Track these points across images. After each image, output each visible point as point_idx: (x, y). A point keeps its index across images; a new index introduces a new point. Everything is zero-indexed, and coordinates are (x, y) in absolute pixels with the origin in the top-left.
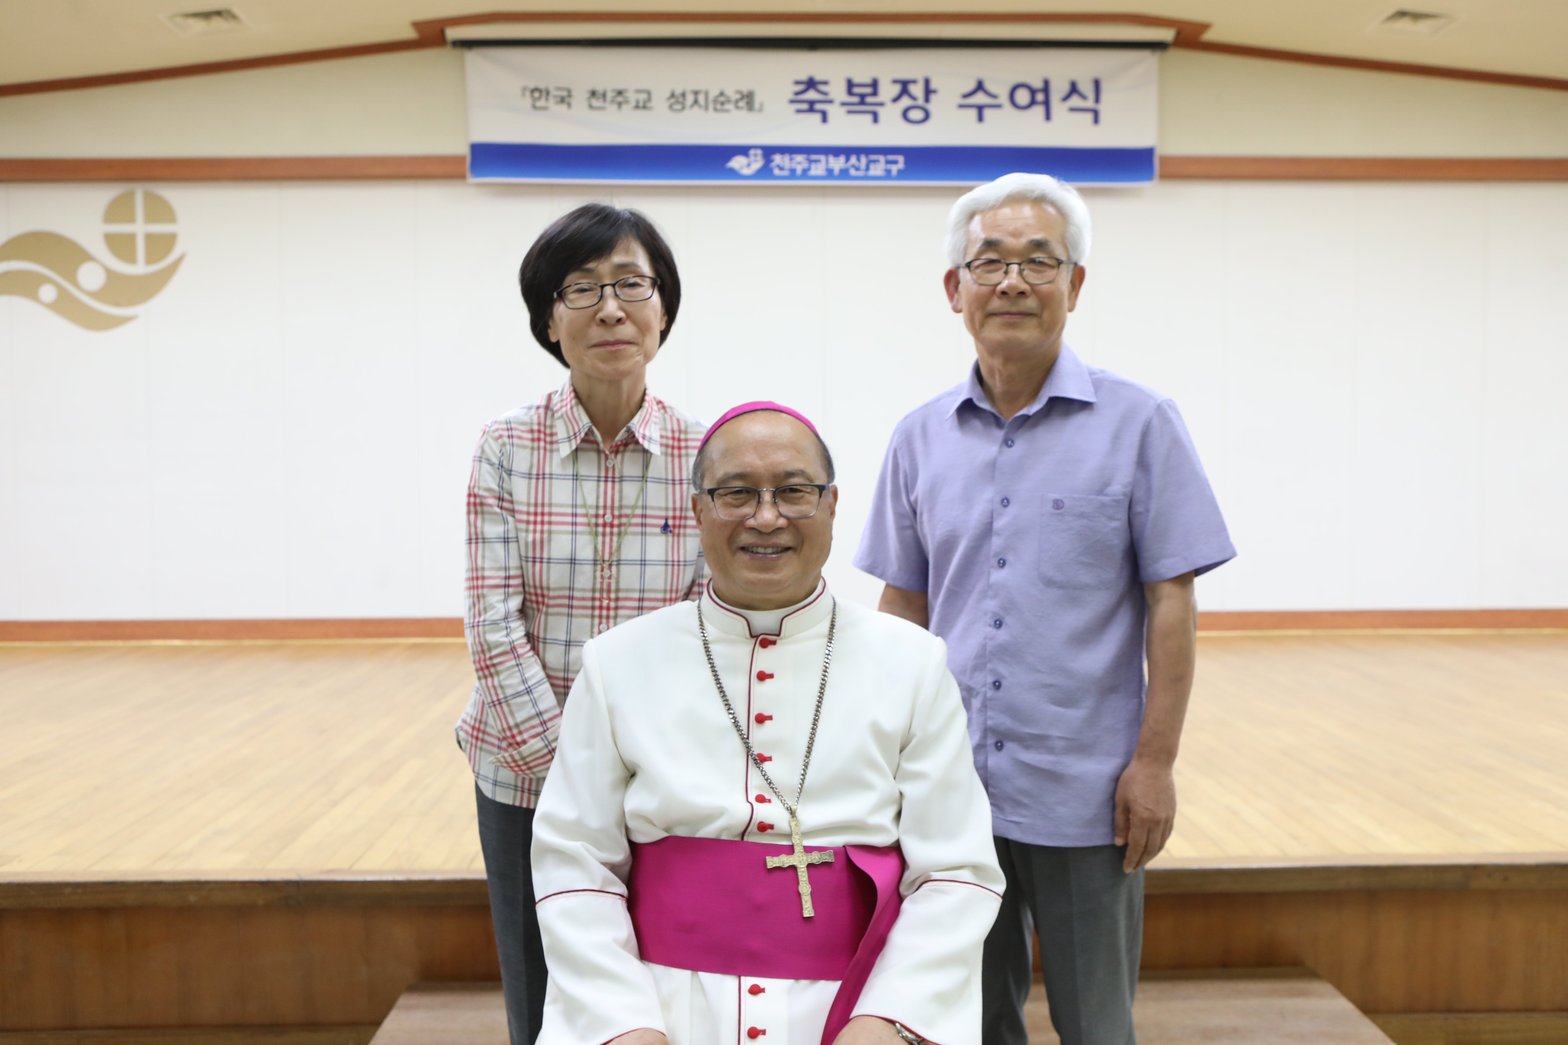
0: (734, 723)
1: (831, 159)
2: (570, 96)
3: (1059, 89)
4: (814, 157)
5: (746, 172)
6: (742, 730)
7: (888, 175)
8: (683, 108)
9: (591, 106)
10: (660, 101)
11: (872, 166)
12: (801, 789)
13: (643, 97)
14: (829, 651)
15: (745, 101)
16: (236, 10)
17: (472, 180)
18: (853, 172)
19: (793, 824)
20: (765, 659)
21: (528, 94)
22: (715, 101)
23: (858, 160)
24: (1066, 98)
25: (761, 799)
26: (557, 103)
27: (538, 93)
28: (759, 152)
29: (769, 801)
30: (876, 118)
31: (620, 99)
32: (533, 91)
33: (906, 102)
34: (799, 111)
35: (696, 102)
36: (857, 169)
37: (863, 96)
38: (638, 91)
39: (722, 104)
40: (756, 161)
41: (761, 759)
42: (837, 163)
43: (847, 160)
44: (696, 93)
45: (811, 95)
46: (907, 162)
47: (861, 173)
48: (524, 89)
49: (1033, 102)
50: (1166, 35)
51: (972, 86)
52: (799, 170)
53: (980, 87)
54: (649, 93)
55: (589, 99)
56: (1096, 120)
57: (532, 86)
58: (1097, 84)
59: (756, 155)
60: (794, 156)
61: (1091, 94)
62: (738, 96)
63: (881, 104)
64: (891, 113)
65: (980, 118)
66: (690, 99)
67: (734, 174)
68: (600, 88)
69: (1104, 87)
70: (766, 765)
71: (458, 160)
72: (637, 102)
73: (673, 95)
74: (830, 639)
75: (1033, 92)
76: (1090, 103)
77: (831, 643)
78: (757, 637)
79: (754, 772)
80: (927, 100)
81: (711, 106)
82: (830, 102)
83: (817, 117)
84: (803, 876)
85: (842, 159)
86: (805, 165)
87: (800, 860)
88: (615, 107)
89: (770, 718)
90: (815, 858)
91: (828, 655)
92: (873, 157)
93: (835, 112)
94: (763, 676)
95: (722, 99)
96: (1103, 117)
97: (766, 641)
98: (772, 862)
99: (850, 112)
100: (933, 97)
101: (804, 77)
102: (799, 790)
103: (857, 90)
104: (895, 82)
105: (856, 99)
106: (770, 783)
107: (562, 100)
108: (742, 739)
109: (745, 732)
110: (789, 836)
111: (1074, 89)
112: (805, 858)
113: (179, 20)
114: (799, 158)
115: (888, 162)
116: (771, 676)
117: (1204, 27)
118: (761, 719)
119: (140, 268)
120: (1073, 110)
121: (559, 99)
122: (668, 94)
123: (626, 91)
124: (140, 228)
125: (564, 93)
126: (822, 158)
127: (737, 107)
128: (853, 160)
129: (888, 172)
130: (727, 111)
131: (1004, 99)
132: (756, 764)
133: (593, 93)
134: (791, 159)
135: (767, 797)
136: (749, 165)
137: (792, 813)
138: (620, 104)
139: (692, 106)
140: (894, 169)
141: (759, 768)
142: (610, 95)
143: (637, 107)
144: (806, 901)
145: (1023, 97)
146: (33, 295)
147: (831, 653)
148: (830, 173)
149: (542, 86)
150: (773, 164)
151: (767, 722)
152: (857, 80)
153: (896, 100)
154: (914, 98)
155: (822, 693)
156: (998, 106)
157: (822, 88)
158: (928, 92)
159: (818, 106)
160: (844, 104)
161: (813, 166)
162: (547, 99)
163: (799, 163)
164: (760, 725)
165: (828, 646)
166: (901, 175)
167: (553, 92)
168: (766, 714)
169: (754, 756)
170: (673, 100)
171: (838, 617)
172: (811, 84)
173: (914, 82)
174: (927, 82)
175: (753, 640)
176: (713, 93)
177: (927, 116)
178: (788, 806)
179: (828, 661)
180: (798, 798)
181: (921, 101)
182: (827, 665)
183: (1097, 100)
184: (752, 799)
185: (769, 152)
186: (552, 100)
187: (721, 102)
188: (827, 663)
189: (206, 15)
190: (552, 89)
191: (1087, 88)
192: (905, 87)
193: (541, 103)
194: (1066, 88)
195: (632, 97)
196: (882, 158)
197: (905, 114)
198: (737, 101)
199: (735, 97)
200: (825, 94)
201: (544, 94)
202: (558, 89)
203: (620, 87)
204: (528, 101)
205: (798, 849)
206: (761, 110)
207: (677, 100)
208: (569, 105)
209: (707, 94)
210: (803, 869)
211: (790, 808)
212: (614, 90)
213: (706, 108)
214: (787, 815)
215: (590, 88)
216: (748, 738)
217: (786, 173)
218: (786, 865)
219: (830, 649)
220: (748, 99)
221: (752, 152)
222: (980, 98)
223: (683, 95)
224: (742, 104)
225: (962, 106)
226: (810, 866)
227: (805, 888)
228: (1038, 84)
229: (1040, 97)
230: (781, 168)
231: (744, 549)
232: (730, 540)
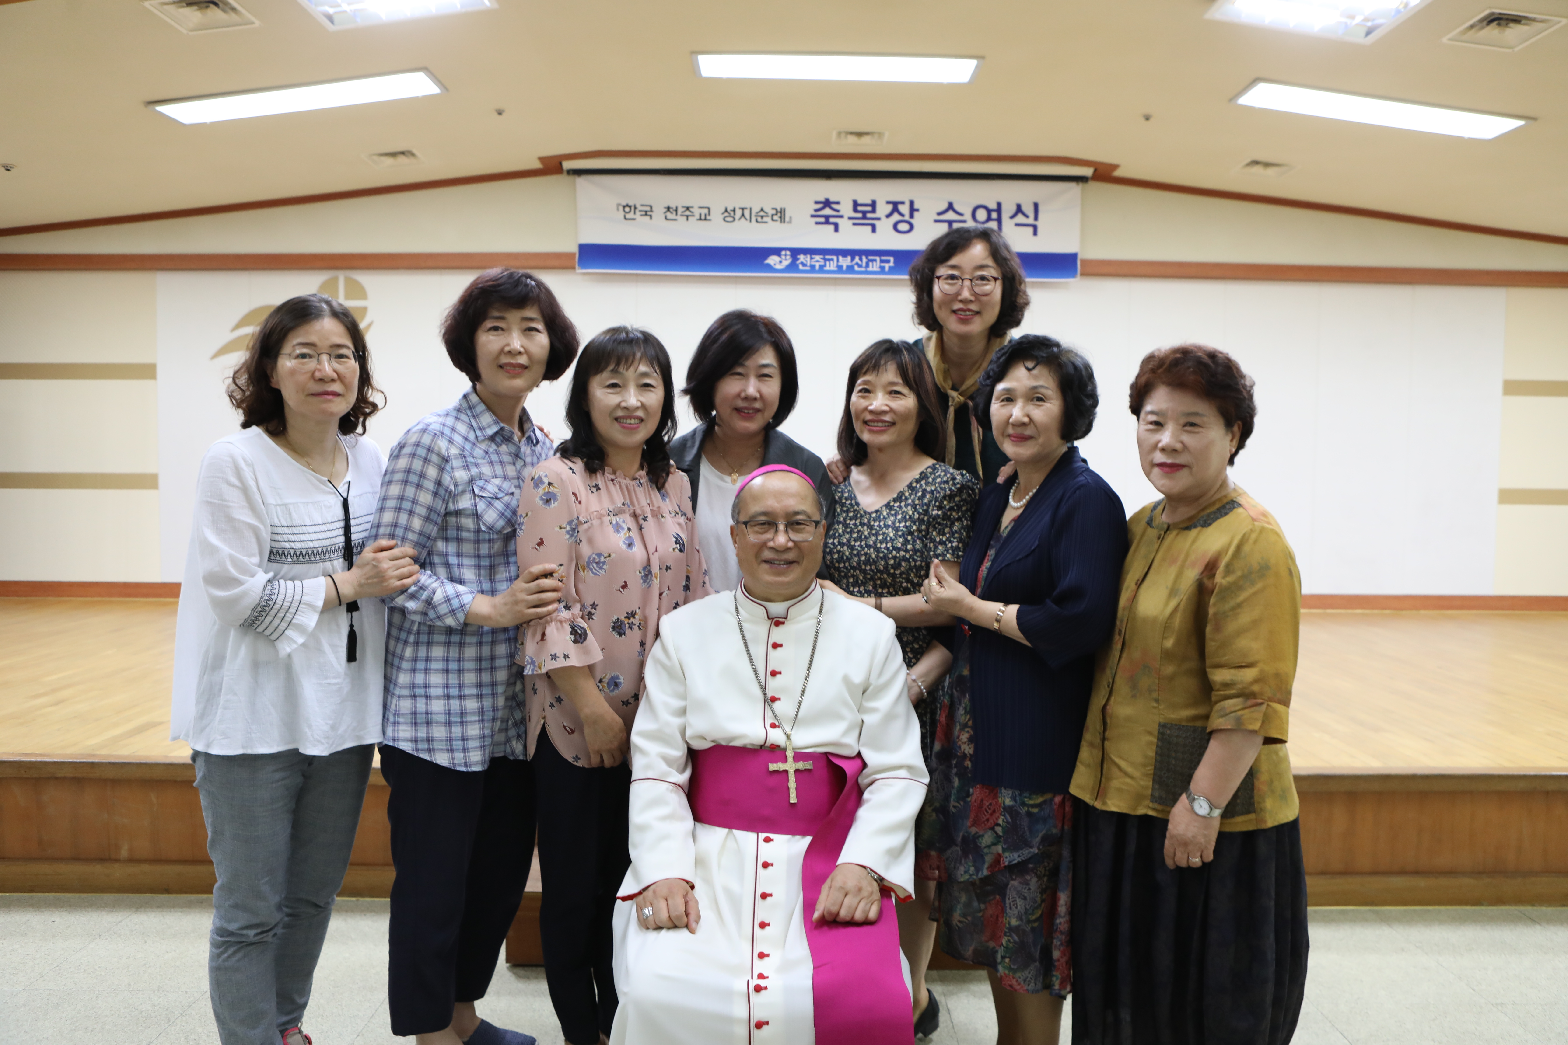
0: (756, 675)
1: (840, 258)
2: (651, 211)
3: (1008, 209)
4: (827, 257)
5: (778, 267)
6: (761, 681)
7: (882, 270)
8: (734, 220)
9: (666, 218)
10: (716, 215)
11: (871, 264)
12: (795, 721)
13: (704, 212)
15: (779, 215)
16: (415, 151)
17: (579, 271)
18: (856, 268)
19: (788, 742)
20: (777, 634)
21: (621, 208)
22: (757, 215)
23: (861, 259)
24: (1012, 217)
25: (772, 727)
26: (642, 215)
27: (628, 208)
28: (788, 253)
29: (779, 727)
30: (874, 229)
31: (688, 213)
32: (624, 207)
33: (896, 217)
34: (817, 223)
35: (743, 215)
36: (860, 266)
37: (864, 213)
38: (700, 207)
39: (762, 217)
40: (786, 259)
41: (774, 700)
42: (845, 262)
43: (853, 259)
44: (743, 209)
45: (827, 211)
46: (895, 262)
47: (863, 269)
48: (618, 205)
50: (1088, 172)
51: (945, 206)
52: (817, 266)
53: (951, 207)
54: (709, 209)
55: (665, 213)
56: (1035, 233)
57: (624, 204)
58: (1036, 206)
59: (786, 255)
60: (813, 256)
61: (1031, 215)
62: (774, 212)
63: (879, 219)
64: (885, 226)
66: (739, 213)
67: (770, 269)
68: (673, 206)
69: (1041, 208)
70: (776, 705)
71: (570, 256)
72: (700, 215)
73: (726, 211)
74: (819, 621)
75: (989, 211)
76: (1031, 220)
78: (773, 619)
79: (768, 709)
80: (912, 216)
81: (754, 219)
82: (841, 217)
83: (832, 227)
84: (792, 777)
85: (849, 258)
86: (822, 262)
87: (790, 766)
88: (685, 218)
89: (780, 673)
90: (801, 765)
91: (818, 630)
92: (870, 258)
93: (843, 223)
94: (776, 646)
95: (762, 214)
96: (1040, 231)
97: (777, 622)
98: (773, 767)
99: (854, 224)
100: (916, 214)
101: (822, 199)
103: (860, 208)
104: (888, 203)
105: (860, 215)
106: (778, 716)
107: (646, 214)
108: (761, 686)
109: (763, 681)
111: (1019, 210)
112: (794, 765)
113: (375, 158)
114: (817, 257)
115: (882, 261)
116: (781, 646)
117: (1115, 167)
118: (774, 674)
120: (1017, 225)
121: (644, 213)
122: (723, 210)
123: (692, 207)
125: (648, 209)
126: (835, 258)
127: (773, 220)
128: (857, 259)
129: (882, 268)
130: (766, 222)
132: (770, 704)
133: (668, 208)
134: (811, 258)
136: (781, 262)
137: (788, 736)
138: (687, 216)
139: (740, 219)
140: (887, 266)
141: (771, 706)
142: (680, 210)
143: (700, 219)
144: (793, 793)
145: (981, 215)
148: (840, 269)
149: (631, 203)
150: (798, 262)
151: (778, 676)
152: (860, 202)
153: (888, 216)
154: (902, 215)
155: (812, 656)
157: (834, 206)
158: (913, 210)
159: (832, 220)
160: (850, 218)
161: (828, 263)
162: (635, 213)
163: (818, 261)
164: (773, 678)
166: (892, 271)
167: (639, 208)
168: (777, 670)
169: (768, 698)
170: (726, 214)
172: (827, 203)
173: (903, 203)
174: (912, 203)
175: (770, 622)
176: (756, 210)
177: (912, 227)
179: (817, 634)
180: (793, 726)
181: (907, 218)
182: (817, 637)
183: (1036, 218)
184: (767, 727)
185: (795, 252)
186: (638, 213)
187: (761, 216)
189: (393, 155)
190: (638, 206)
191: (1029, 209)
192: (895, 206)
193: (631, 216)
194: (1014, 209)
195: (697, 212)
196: (878, 258)
197: (895, 226)
198: (772, 215)
199: (772, 212)
200: (838, 211)
201: (633, 208)
202: (642, 205)
203: (688, 204)
204: (622, 213)
205: (790, 759)
206: (790, 222)
207: (729, 214)
208: (651, 216)
209: (751, 209)
210: (792, 773)
211: (788, 733)
212: (683, 207)
213: (751, 221)
214: (786, 738)
215: (666, 206)
216: (765, 686)
217: (808, 268)
218: (781, 770)
220: (781, 214)
221: (783, 253)
222: (950, 216)
223: (734, 211)
224: (775, 218)
225: (936, 221)
226: (797, 771)
227: (792, 785)
228: (993, 206)
229: (994, 215)
230: (804, 265)
231: (766, 561)
232: (757, 555)
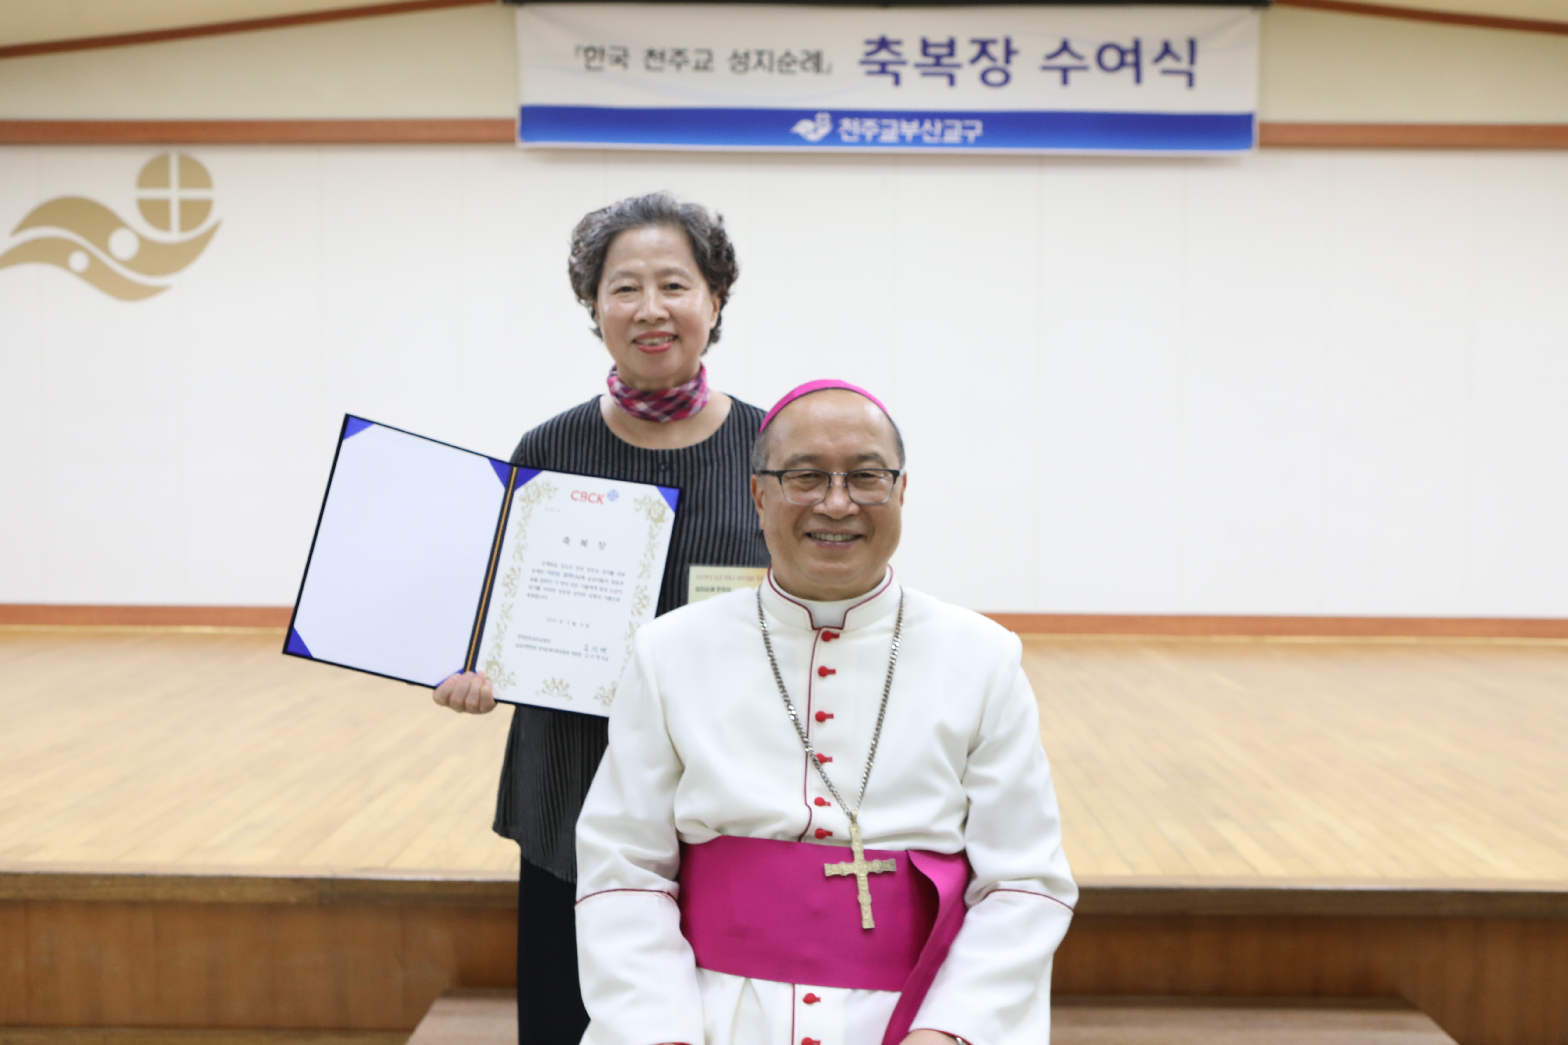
0: (794, 720)
1: (904, 124)
2: (626, 55)
3: (1151, 50)
4: (885, 122)
5: (812, 137)
6: (801, 728)
7: (964, 142)
8: (746, 69)
9: (648, 67)
10: (721, 62)
11: (947, 132)
12: (862, 794)
13: (703, 57)
14: (896, 646)
15: (812, 61)
17: (522, 145)
18: (927, 139)
19: (853, 830)
20: (828, 653)
21: (582, 54)
22: (781, 62)
23: (933, 125)
24: (1158, 59)
25: (820, 802)
26: (612, 63)
28: (827, 116)
29: (829, 804)
30: (952, 80)
31: (679, 59)
32: (587, 50)
33: (984, 63)
34: (870, 73)
36: (932, 135)
37: (938, 58)
38: (699, 51)
39: (788, 65)
40: (823, 126)
41: (822, 760)
42: (910, 129)
43: (921, 124)
44: (760, 53)
45: (884, 56)
46: (985, 128)
47: (935, 140)
48: (578, 49)
49: (1122, 64)
51: (1055, 46)
52: (869, 135)
53: (1065, 47)
54: (710, 53)
55: (646, 59)
56: (1191, 83)
57: (586, 44)
58: (1192, 44)
59: (823, 120)
60: (864, 120)
61: (1185, 55)
62: (805, 57)
63: (958, 66)
64: (968, 76)
65: (1065, 81)
66: (753, 59)
67: (799, 140)
68: (658, 48)
69: (1200, 47)
70: (826, 767)
71: (507, 124)
72: (698, 62)
73: (735, 56)
74: (897, 635)
75: (1122, 53)
76: (1184, 65)
77: (897, 637)
78: (820, 630)
79: (813, 773)
80: (1007, 61)
81: (776, 67)
82: (903, 63)
83: (889, 79)
84: (863, 885)
85: (915, 124)
86: (876, 130)
87: (860, 868)
88: (674, 68)
89: (831, 716)
90: (877, 866)
91: (895, 650)
92: (949, 122)
93: (908, 73)
94: (824, 672)
95: (788, 60)
96: (1199, 80)
97: (828, 634)
98: (831, 869)
99: (924, 74)
100: (1014, 59)
101: (875, 36)
102: (860, 794)
104: (974, 41)
105: (930, 60)
106: (830, 786)
107: (618, 60)
108: (802, 738)
109: (804, 730)
110: (850, 842)
112: (865, 866)
114: (870, 123)
115: (965, 128)
116: (833, 672)
118: (822, 717)
119: (174, 236)
120: (1165, 72)
121: (614, 59)
122: (730, 54)
123: (685, 50)
124: (174, 194)
125: (620, 53)
126: (894, 123)
127: (804, 68)
128: (927, 125)
130: (793, 72)
131: (1090, 60)
132: (816, 764)
133: (651, 53)
134: (861, 124)
135: (827, 800)
136: (815, 130)
137: (853, 819)
138: (679, 66)
139: (755, 67)
140: (972, 135)
141: (818, 769)
142: (669, 55)
143: (697, 68)
144: (866, 912)
145: (1111, 59)
146: (62, 262)
147: (897, 649)
148: (902, 140)
149: (597, 44)
150: (841, 130)
151: (829, 721)
152: (933, 39)
153: (974, 61)
154: (993, 59)
155: (887, 691)
156: (1084, 68)
157: (896, 48)
158: (1009, 53)
159: (890, 68)
160: (918, 65)
161: (884, 132)
162: (602, 59)
163: (869, 128)
164: (820, 724)
165: (895, 641)
166: (980, 141)
167: (608, 51)
168: (827, 711)
169: (813, 756)
170: (735, 61)
171: (905, 609)
172: (883, 44)
173: (994, 42)
174: (1008, 42)
175: (815, 633)
176: (779, 53)
177: (1007, 78)
178: (849, 811)
179: (894, 657)
180: (859, 803)
181: (1001, 63)
182: (893, 661)
183: (1192, 61)
184: (811, 802)
185: (837, 116)
186: (607, 60)
187: (786, 63)
188: (893, 659)
190: (607, 48)
191: (1180, 48)
192: (984, 47)
193: (596, 63)
194: (1158, 49)
195: (692, 57)
196: (958, 124)
197: (984, 77)
198: (803, 62)
199: (801, 57)
200: (898, 54)
201: (599, 53)
202: (615, 48)
203: (679, 45)
204: (581, 61)
205: (859, 856)
206: (829, 71)
207: (740, 61)
208: (625, 65)
209: (771, 55)
210: (863, 878)
211: (851, 813)
212: (673, 50)
213: (771, 69)
214: (847, 820)
215: (648, 47)
216: (807, 737)
217: (855, 139)
218: (846, 873)
219: (897, 644)
220: (816, 60)
221: (819, 116)
222: (1065, 60)
223: (747, 55)
224: (809, 65)
225: (1045, 68)
226: (871, 875)
227: (865, 898)
228: (1128, 44)
229: (1130, 58)
230: (850, 134)
231: (809, 535)
232: (796, 526)
